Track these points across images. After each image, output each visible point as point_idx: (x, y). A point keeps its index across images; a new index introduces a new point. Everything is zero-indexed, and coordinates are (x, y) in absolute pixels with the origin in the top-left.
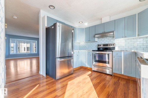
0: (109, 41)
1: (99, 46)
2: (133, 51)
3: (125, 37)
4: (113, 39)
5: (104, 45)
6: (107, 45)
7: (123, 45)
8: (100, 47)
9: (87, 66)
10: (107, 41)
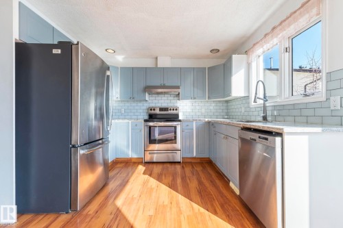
0: (169, 101)
1: (151, 110)
2: (207, 120)
3: (195, 98)
4: (175, 98)
5: (161, 109)
6: (166, 109)
7: (189, 110)
8: (153, 112)
9: (131, 155)
10: (166, 101)
